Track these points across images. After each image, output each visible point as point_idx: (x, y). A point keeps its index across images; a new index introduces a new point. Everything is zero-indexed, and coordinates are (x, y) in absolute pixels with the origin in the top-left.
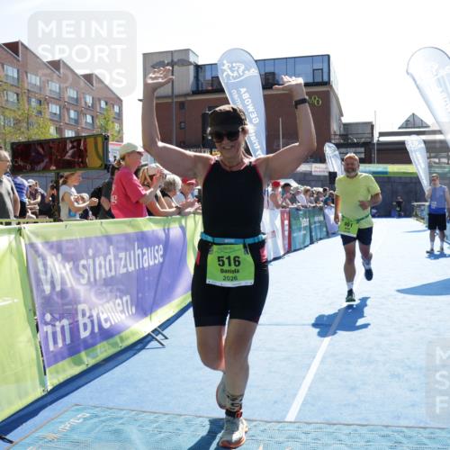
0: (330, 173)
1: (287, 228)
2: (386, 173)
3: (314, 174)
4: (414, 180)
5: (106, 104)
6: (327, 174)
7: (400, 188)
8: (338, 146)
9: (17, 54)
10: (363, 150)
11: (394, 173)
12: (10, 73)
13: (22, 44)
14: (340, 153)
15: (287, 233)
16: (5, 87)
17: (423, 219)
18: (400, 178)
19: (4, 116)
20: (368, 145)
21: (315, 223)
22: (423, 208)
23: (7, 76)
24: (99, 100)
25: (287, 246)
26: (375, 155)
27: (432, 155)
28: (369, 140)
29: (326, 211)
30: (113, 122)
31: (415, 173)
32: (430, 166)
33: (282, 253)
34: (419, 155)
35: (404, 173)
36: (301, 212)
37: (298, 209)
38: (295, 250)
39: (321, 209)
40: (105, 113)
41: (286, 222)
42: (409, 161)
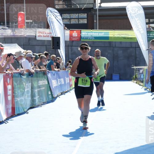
0: (53, 38)
1: (10, 92)
2: (107, 38)
3: (38, 38)
4: (134, 46)
6: (50, 39)
7: (120, 52)
8: (61, 12)
10: (85, 15)
11: (115, 38)
14: (63, 19)
15: (10, 98)
17: (142, 82)
18: (121, 42)
20: (90, 11)
21: (39, 87)
22: (141, 71)
25: (10, 111)
26: (97, 21)
27: (151, 20)
28: (91, 6)
29: (49, 75)
31: (135, 38)
32: (149, 32)
33: (4, 117)
34: (138, 22)
35: (125, 38)
36: (24, 77)
37: (21, 74)
38: (19, 115)
39: (44, 73)
41: (9, 87)
42: (129, 27)
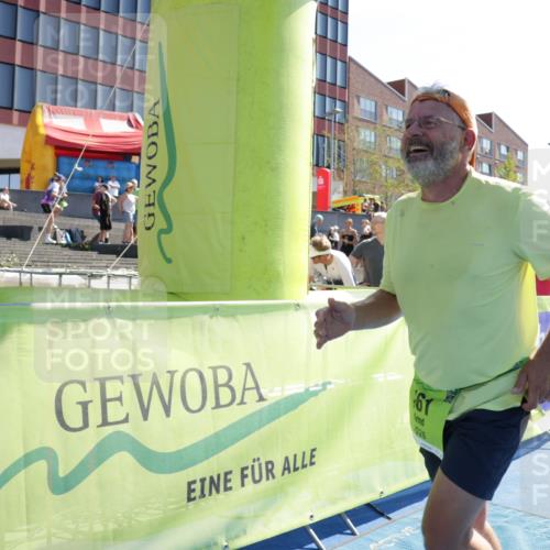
5: (508, 149)
9: (403, 93)
12: (394, 116)
13: (409, 82)
16: (388, 133)
19: (387, 166)
23: (391, 119)
24: (499, 145)
30: (515, 172)
40: (506, 161)
